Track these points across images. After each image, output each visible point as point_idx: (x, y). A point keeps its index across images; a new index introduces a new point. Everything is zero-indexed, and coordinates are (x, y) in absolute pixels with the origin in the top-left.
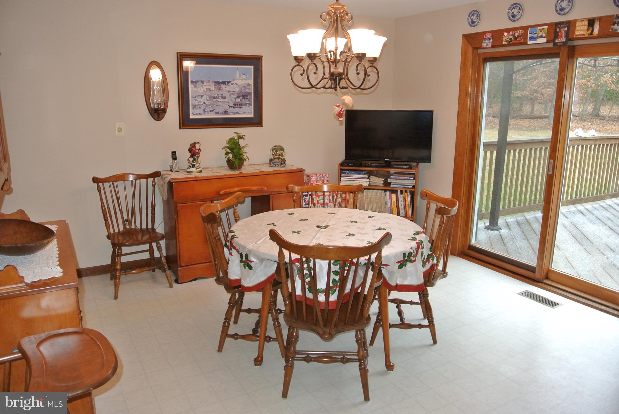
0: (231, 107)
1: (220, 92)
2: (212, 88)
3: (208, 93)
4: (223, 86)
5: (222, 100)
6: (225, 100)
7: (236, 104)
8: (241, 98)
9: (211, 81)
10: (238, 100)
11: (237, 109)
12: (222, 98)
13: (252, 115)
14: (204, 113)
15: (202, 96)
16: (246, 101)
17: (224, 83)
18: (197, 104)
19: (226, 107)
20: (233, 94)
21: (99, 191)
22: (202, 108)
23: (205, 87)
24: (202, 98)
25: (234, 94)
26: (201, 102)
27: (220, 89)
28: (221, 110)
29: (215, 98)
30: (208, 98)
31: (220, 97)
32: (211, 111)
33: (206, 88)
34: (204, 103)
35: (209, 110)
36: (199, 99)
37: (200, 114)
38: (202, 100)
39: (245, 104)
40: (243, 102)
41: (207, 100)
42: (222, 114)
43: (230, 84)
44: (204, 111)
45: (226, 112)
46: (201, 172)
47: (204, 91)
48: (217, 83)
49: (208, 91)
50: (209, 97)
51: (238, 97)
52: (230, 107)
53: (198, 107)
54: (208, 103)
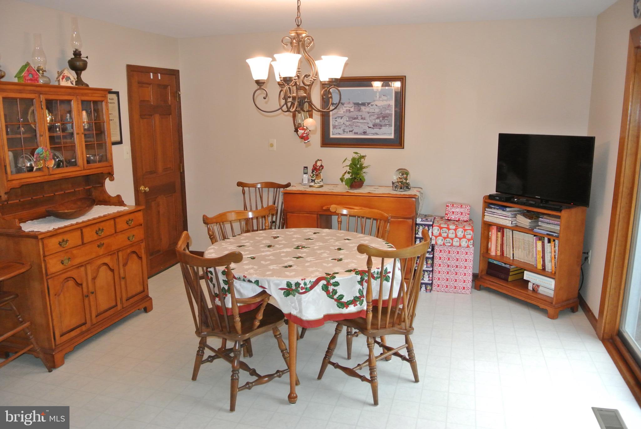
0: (370, 127)
1: (360, 113)
2: (352, 110)
3: (348, 114)
4: (363, 108)
5: (361, 121)
6: (365, 121)
7: (375, 125)
8: (381, 119)
9: (351, 102)
10: (378, 121)
11: (376, 130)
12: (362, 119)
13: (392, 137)
14: (343, 133)
15: (342, 117)
16: (386, 122)
17: (363, 104)
18: (337, 124)
19: (365, 128)
20: (372, 115)
21: (244, 193)
22: (342, 129)
23: (345, 109)
24: (341, 118)
25: (374, 115)
26: (340, 123)
27: (359, 110)
28: (360, 130)
29: (354, 119)
30: (348, 119)
31: (360, 118)
32: (350, 131)
33: (346, 110)
34: (344, 123)
35: (348, 131)
36: (339, 120)
37: (339, 134)
38: (342, 121)
39: (385, 125)
40: (383, 123)
41: (347, 121)
42: (361, 134)
43: (370, 105)
44: (344, 131)
45: (365, 133)
46: (322, 186)
47: (344, 112)
48: (357, 104)
49: (348, 113)
50: (349, 118)
51: (378, 118)
52: (369, 127)
53: (338, 127)
54: (348, 123)
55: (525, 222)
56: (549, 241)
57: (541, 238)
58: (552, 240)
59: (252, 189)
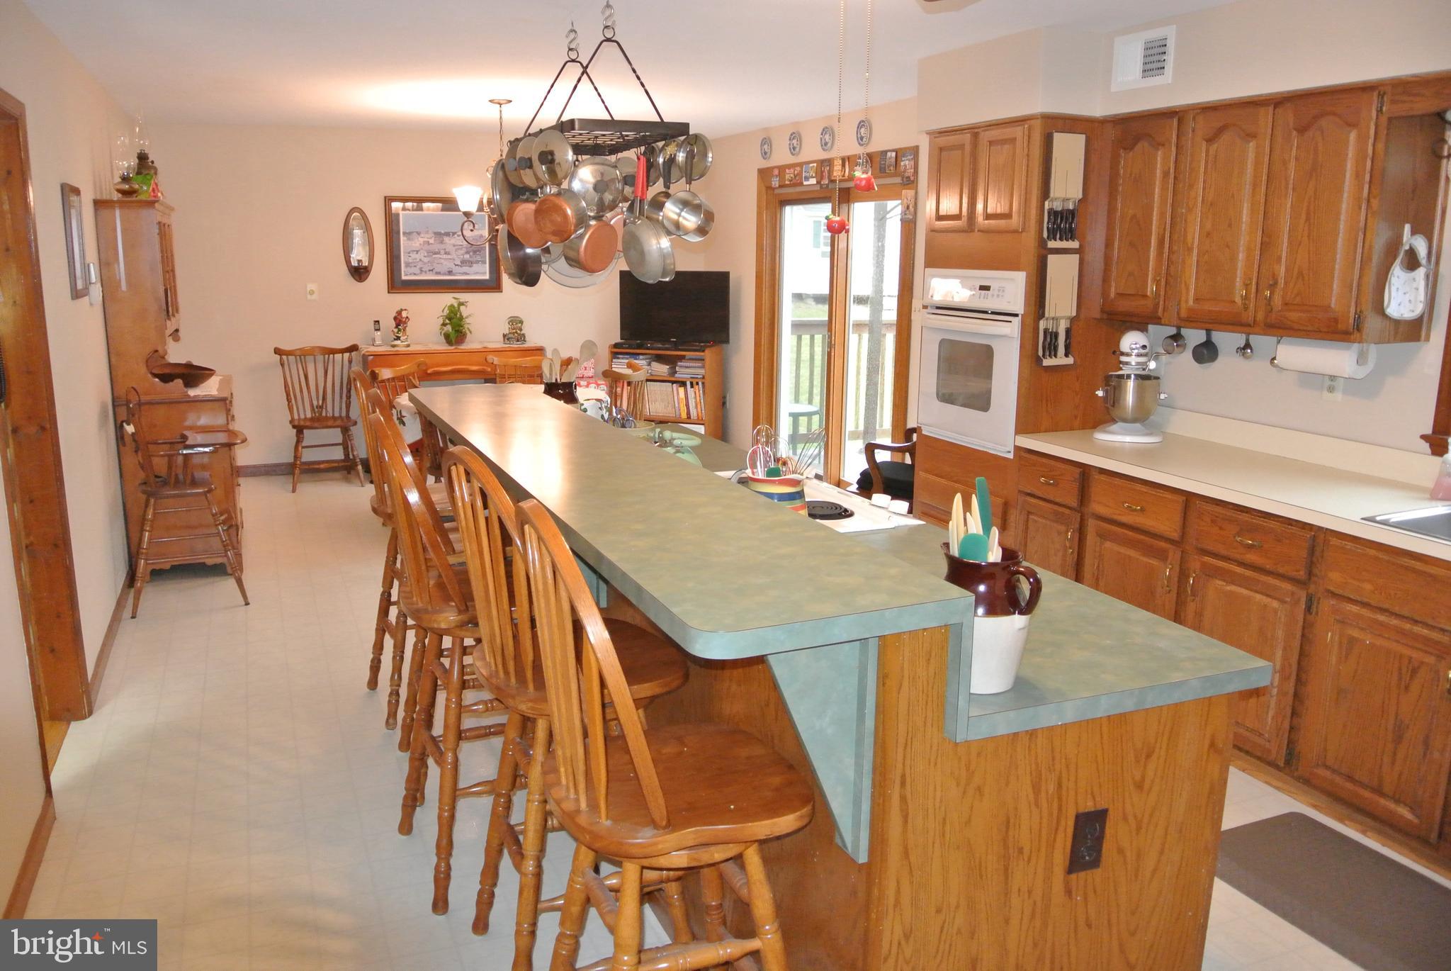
0: (458, 265)
1: (443, 246)
2: (431, 241)
3: (426, 247)
4: (446, 239)
5: (445, 256)
6: (449, 257)
7: (464, 262)
8: (471, 253)
9: (430, 232)
10: (467, 256)
11: (465, 269)
12: (446, 253)
13: (487, 277)
14: (421, 273)
15: (417, 252)
16: (478, 258)
17: (447, 234)
18: (411, 261)
19: (450, 265)
20: (459, 249)
21: (282, 365)
22: (418, 267)
23: (421, 240)
24: (417, 253)
25: (461, 249)
26: (416, 259)
27: (442, 242)
28: (445, 269)
29: (435, 253)
30: (426, 254)
31: (442, 252)
32: (430, 270)
33: (424, 242)
34: (420, 260)
35: (427, 269)
36: (414, 255)
37: (415, 274)
38: (418, 256)
39: (477, 262)
40: (474, 259)
41: (425, 257)
42: (444, 274)
43: (456, 236)
44: (422, 271)
45: (450, 273)
46: (408, 346)
47: (420, 244)
48: (438, 234)
49: (426, 245)
50: (428, 253)
51: (467, 252)
52: (456, 265)
53: (413, 265)
54: (426, 260)
55: (662, 369)
56: (692, 386)
57: (683, 384)
58: (694, 383)
59: (291, 358)
